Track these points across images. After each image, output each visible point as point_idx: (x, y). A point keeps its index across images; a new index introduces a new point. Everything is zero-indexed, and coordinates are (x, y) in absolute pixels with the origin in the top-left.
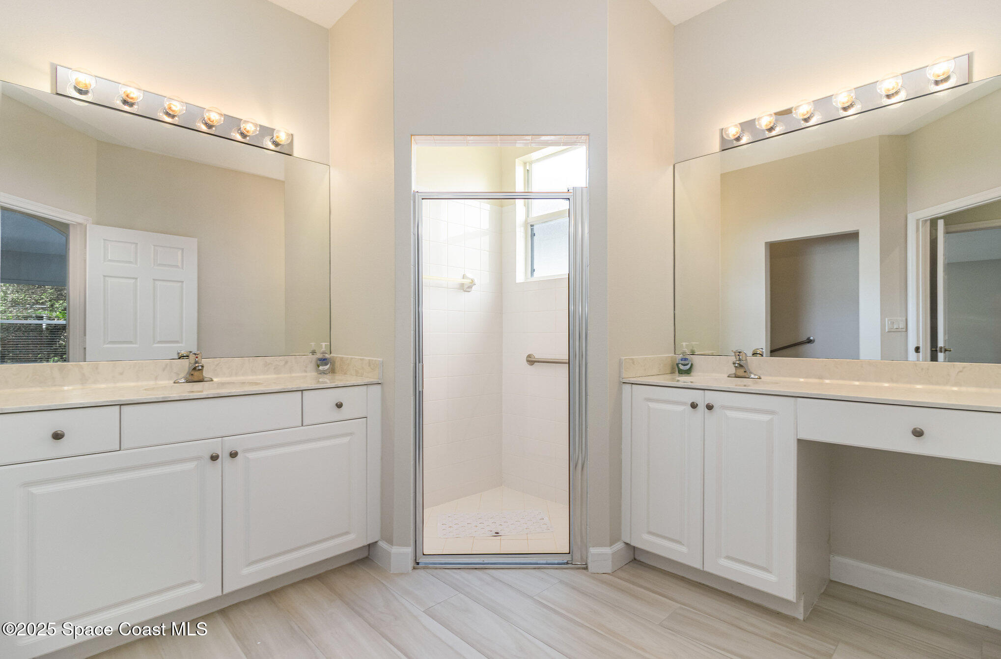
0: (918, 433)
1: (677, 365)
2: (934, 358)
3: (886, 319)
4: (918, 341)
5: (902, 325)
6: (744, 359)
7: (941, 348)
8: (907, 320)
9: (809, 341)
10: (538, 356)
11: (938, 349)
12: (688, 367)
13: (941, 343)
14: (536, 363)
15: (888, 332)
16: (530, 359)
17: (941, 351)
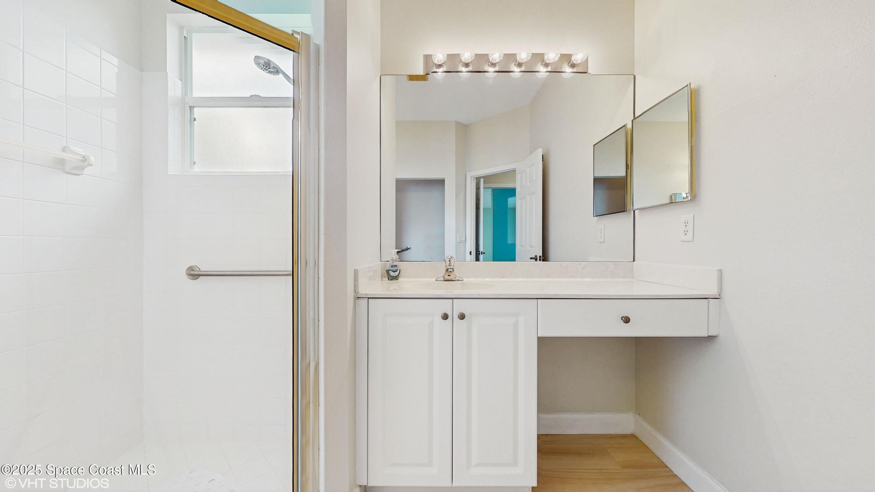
0: (627, 320)
1: (388, 271)
2: (477, 259)
3: (458, 235)
4: (471, 250)
5: (464, 239)
6: (453, 265)
7: (482, 252)
8: (466, 235)
9: (407, 249)
10: (204, 268)
11: (480, 253)
12: (397, 273)
13: (481, 249)
14: (200, 277)
15: (459, 243)
16: (193, 273)
17: (482, 254)
